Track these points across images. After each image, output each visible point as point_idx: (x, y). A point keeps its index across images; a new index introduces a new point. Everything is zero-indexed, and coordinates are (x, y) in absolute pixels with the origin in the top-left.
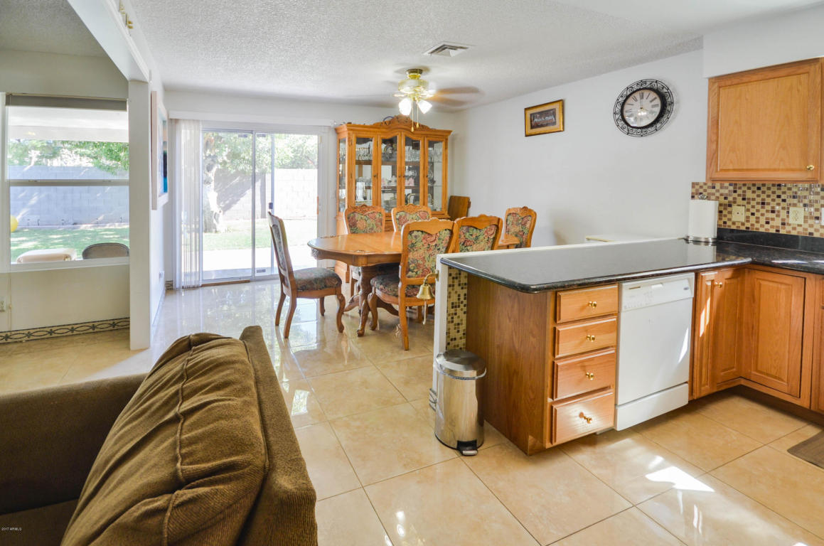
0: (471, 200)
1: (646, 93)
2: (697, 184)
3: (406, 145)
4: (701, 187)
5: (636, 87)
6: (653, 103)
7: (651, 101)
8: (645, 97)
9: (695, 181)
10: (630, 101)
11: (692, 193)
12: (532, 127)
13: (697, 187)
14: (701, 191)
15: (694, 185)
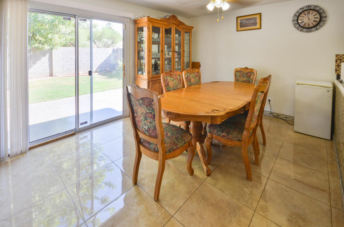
0: (200, 64)
1: (311, 12)
2: (339, 55)
3: (176, 34)
4: (341, 57)
5: (305, 8)
6: (315, 16)
7: (314, 16)
8: (311, 14)
9: (337, 54)
10: (302, 15)
11: (336, 59)
12: (241, 27)
13: (339, 57)
14: (341, 58)
15: (337, 56)
